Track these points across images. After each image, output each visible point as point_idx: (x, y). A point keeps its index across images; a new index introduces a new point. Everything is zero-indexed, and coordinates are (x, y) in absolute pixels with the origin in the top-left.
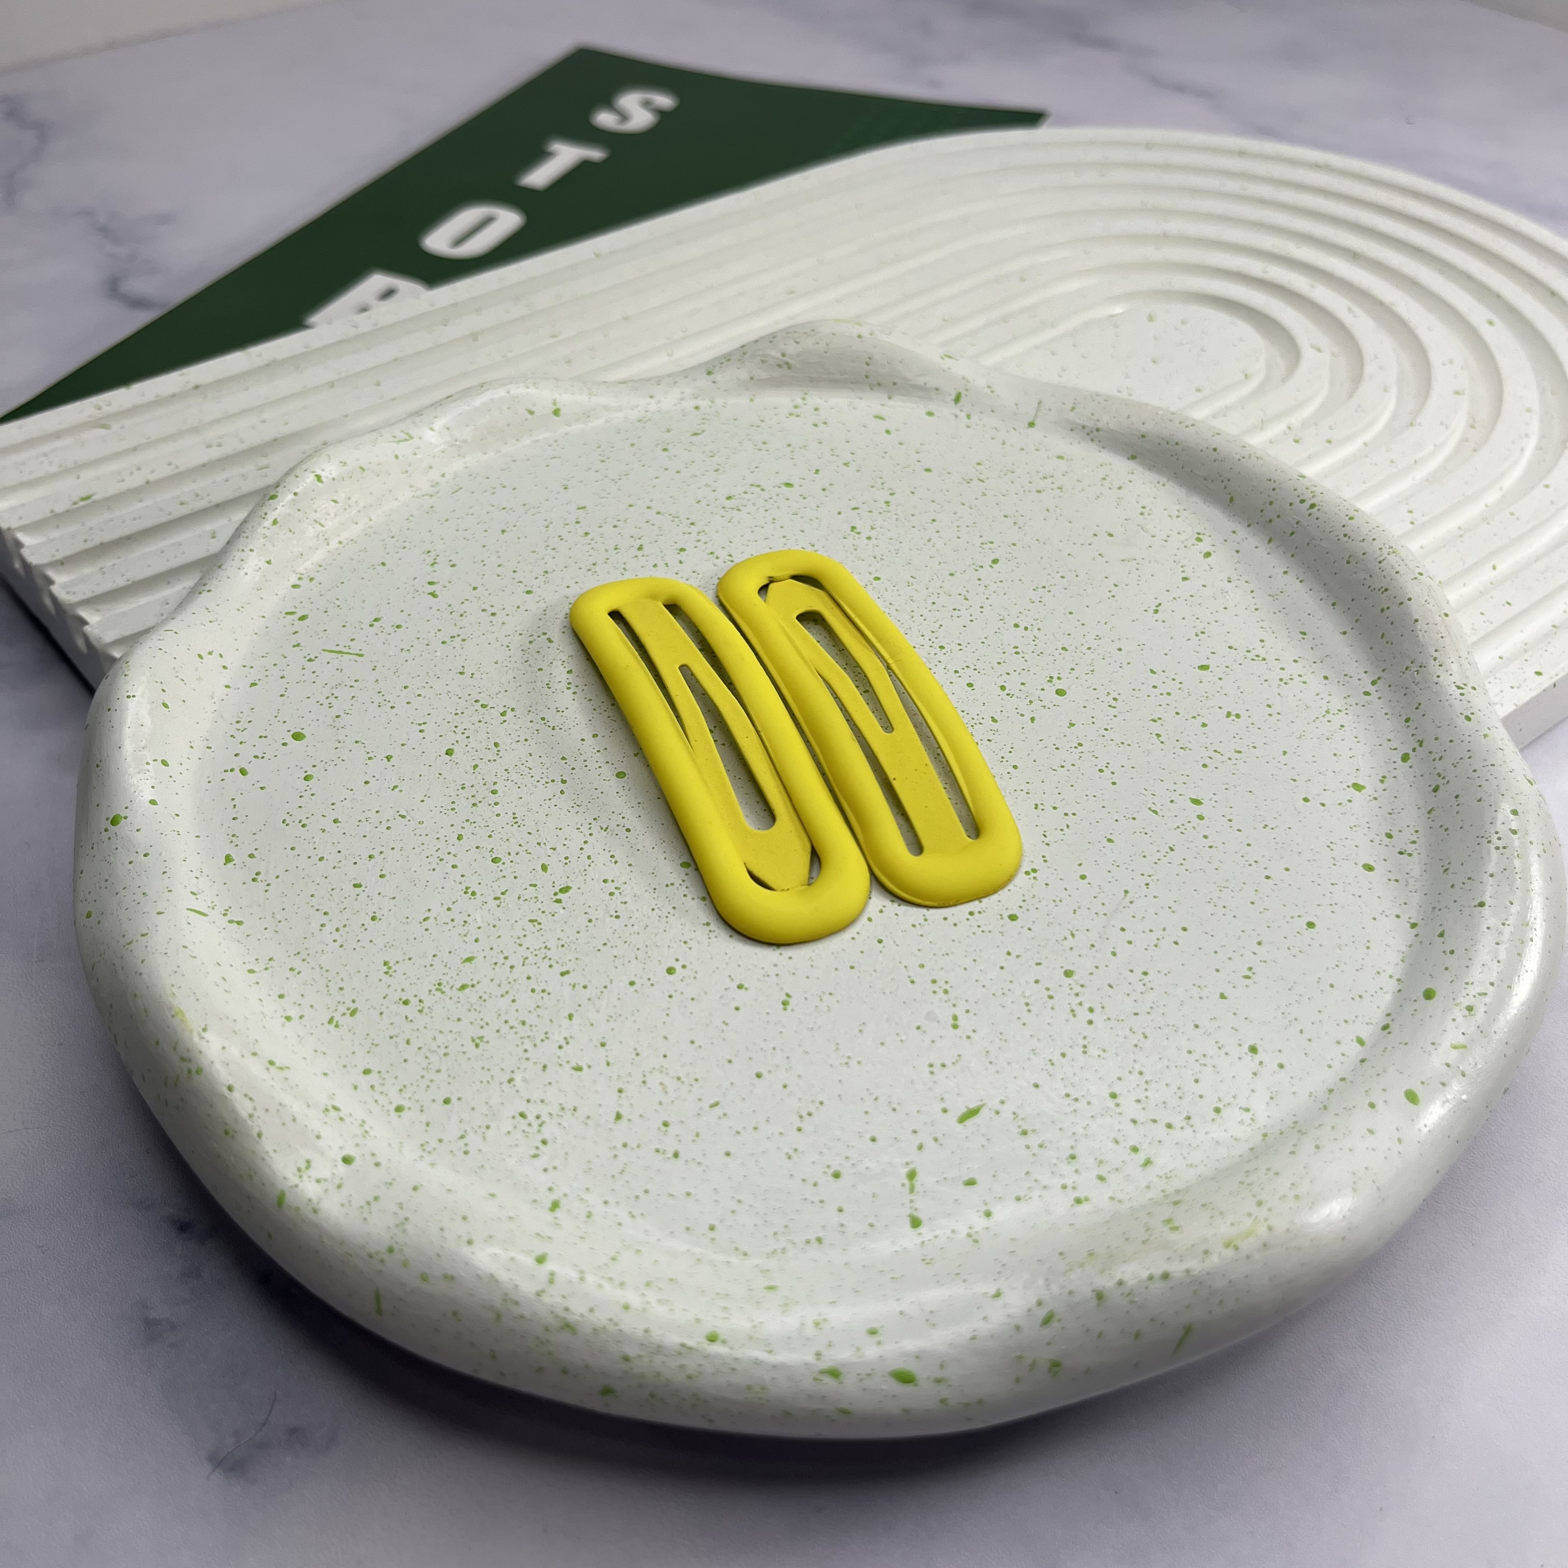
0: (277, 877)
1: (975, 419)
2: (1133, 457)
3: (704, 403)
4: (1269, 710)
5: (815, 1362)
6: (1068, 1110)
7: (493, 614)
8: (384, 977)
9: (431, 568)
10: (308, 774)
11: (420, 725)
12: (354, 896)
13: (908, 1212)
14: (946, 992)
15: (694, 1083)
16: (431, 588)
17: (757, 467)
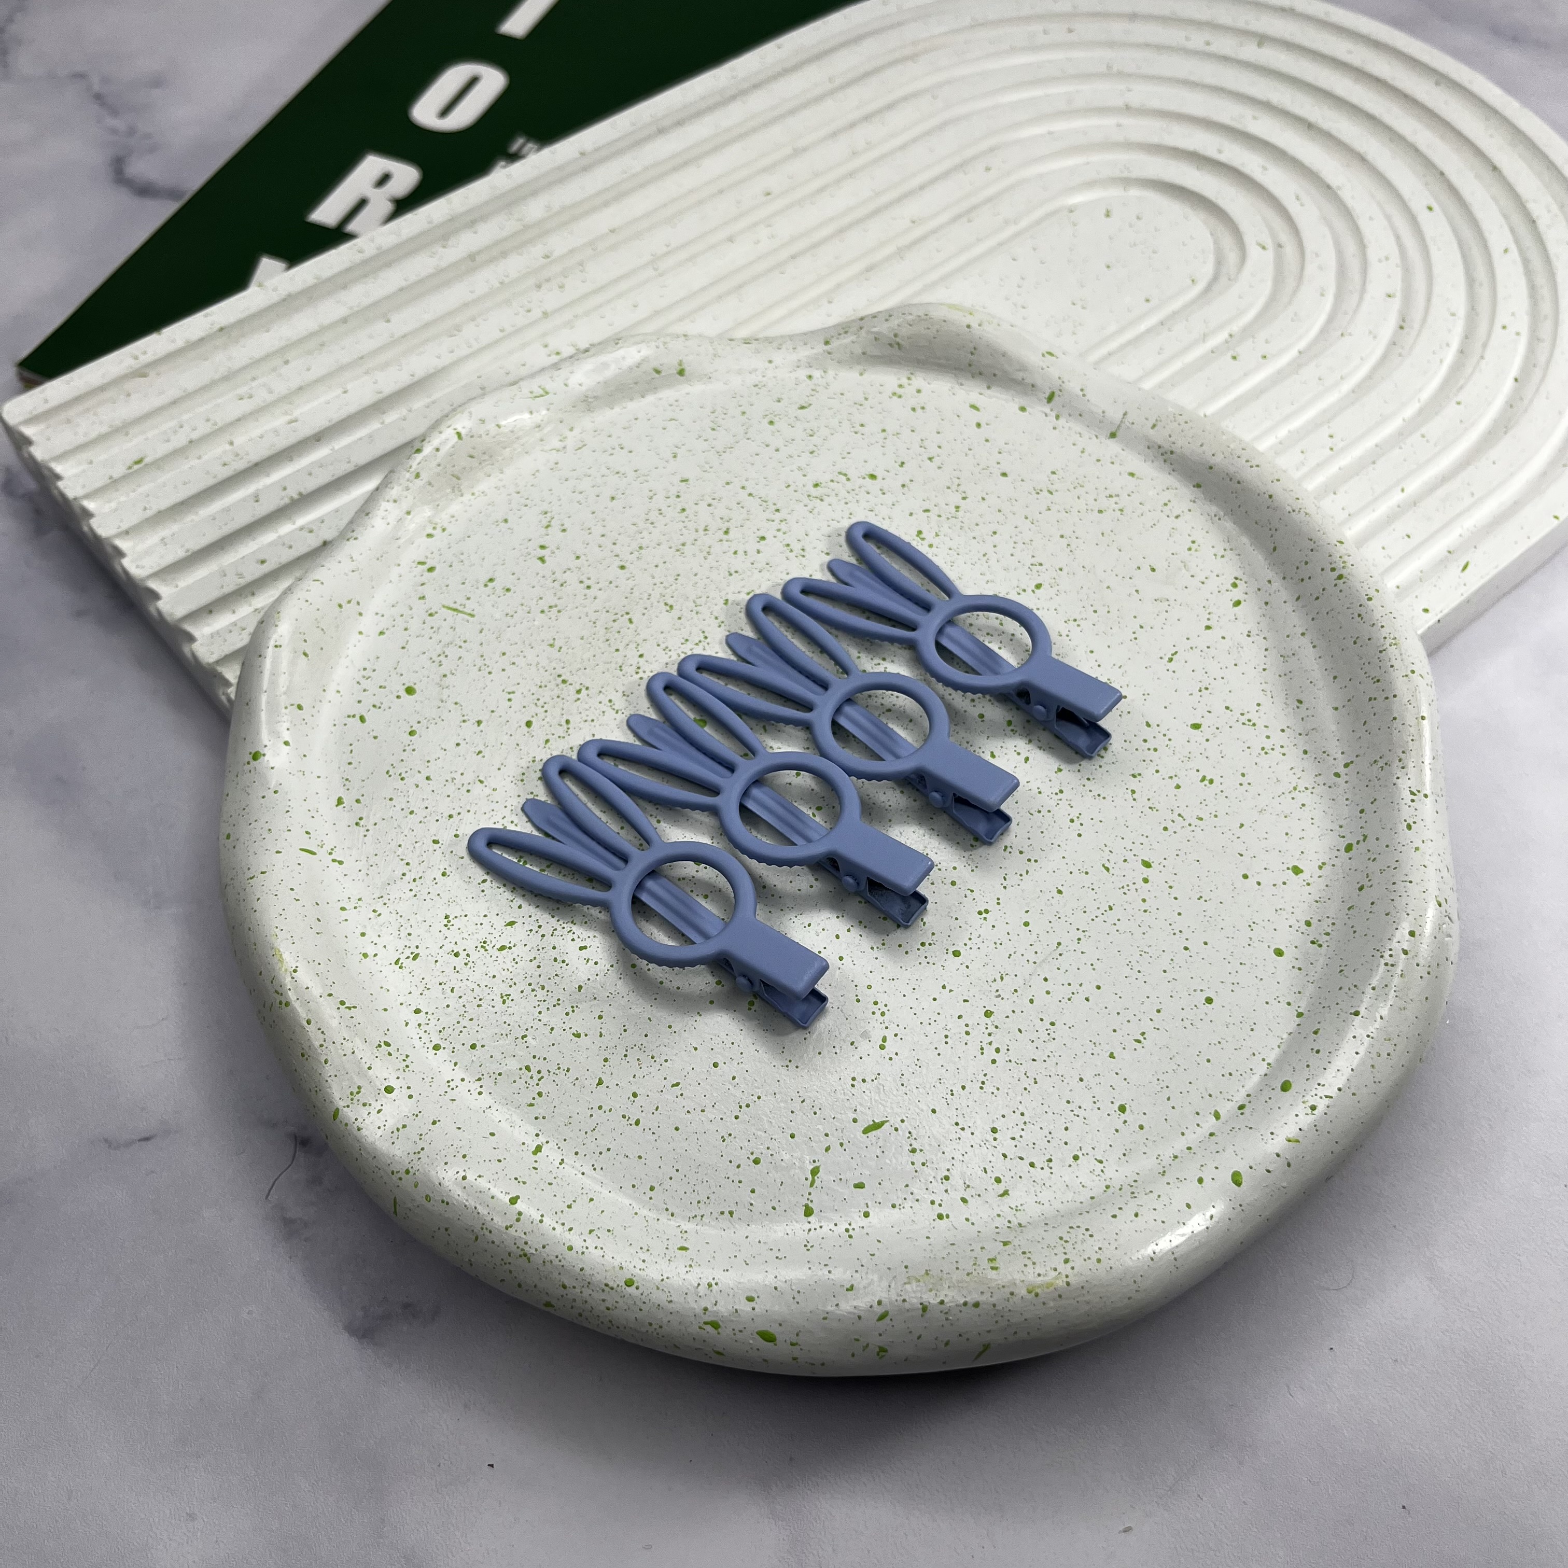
0: (375, 824)
1: (1062, 421)
2: (1198, 486)
3: (817, 374)
4: (1242, 780)
5: (702, 1314)
6: (955, 1136)
7: (589, 587)
8: (444, 929)
9: (543, 531)
10: (413, 729)
11: (509, 693)
12: (431, 850)
13: (807, 1202)
14: (883, 1014)
15: (664, 1064)
16: (542, 553)
17: (849, 453)
